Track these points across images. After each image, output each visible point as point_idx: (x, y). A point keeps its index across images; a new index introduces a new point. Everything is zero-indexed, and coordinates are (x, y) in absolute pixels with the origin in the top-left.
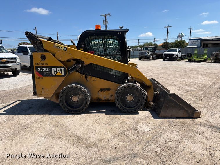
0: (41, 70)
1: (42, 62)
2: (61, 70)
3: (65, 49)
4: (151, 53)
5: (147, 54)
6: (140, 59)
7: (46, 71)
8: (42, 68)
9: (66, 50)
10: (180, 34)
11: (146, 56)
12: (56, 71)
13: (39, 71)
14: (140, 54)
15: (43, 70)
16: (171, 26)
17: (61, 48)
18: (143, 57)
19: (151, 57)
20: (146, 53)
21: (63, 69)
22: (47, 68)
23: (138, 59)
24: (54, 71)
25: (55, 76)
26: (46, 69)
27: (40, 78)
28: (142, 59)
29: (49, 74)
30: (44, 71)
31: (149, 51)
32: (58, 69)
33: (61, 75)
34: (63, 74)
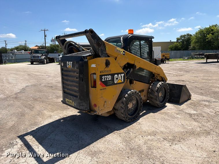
0: (104, 79)
1: (107, 69)
2: (121, 76)
3: (124, 53)
4: (45, 57)
5: (41, 57)
6: (32, 64)
7: (109, 79)
8: (106, 77)
9: (124, 55)
10: (53, 39)
11: (39, 60)
12: (117, 79)
13: (103, 80)
14: (32, 58)
15: (107, 78)
16: (47, 30)
17: (121, 51)
18: (36, 61)
19: (45, 60)
20: (39, 56)
21: (123, 75)
22: (110, 76)
23: (30, 63)
24: (116, 79)
25: (117, 84)
26: (109, 78)
27: (103, 89)
28: (34, 63)
29: (111, 82)
30: (107, 80)
31: (42, 54)
32: (119, 75)
33: (121, 82)
34: (123, 81)
